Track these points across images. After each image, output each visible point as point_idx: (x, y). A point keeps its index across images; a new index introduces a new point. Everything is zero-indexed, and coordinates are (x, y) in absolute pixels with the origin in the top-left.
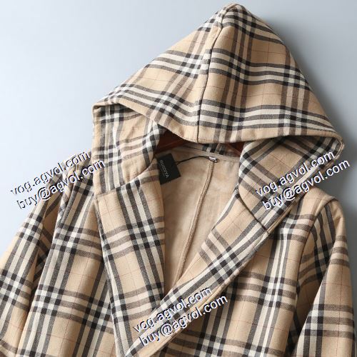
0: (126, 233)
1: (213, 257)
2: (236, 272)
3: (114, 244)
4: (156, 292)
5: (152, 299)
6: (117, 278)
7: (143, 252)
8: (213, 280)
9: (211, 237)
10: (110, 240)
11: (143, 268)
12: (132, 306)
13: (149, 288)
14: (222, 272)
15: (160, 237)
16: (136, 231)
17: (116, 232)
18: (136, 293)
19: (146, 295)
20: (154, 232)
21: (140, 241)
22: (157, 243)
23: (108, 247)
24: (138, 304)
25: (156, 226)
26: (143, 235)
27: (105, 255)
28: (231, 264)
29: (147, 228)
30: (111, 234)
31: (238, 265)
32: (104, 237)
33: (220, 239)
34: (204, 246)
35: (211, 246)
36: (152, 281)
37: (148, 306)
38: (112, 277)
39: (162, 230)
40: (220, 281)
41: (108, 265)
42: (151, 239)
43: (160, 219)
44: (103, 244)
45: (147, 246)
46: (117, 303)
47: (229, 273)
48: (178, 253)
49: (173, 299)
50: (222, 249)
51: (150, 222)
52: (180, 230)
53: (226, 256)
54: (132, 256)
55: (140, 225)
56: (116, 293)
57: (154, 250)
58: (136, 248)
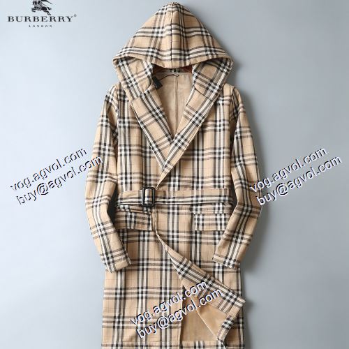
0: (150, 115)
1: (191, 117)
2: (203, 121)
3: (145, 121)
4: (170, 137)
5: (169, 140)
6: (150, 135)
7: (160, 121)
8: (194, 126)
9: (187, 108)
10: (142, 120)
11: (162, 128)
12: (160, 145)
13: (167, 135)
14: (197, 122)
15: (164, 114)
16: (154, 113)
17: (145, 115)
18: (161, 139)
19: (166, 138)
20: (161, 112)
21: (157, 117)
22: (164, 116)
23: (142, 123)
24: (163, 143)
25: (161, 109)
26: (157, 114)
27: (142, 126)
28: (200, 118)
29: (158, 111)
30: (142, 117)
31: (203, 118)
32: (139, 119)
33: (192, 109)
34: (185, 113)
35: (188, 113)
36: (167, 133)
37: (168, 143)
38: (148, 135)
39: (164, 110)
40: (197, 126)
41: (144, 130)
42: (161, 115)
43: (161, 106)
44: (139, 122)
45: (160, 118)
46: (154, 145)
47: (200, 121)
48: (173, 119)
49: (179, 137)
50: (194, 113)
51: (158, 108)
52: (170, 109)
53: (197, 115)
54: (155, 124)
55: (154, 110)
56: (151, 141)
57: (163, 119)
58: (156, 120)
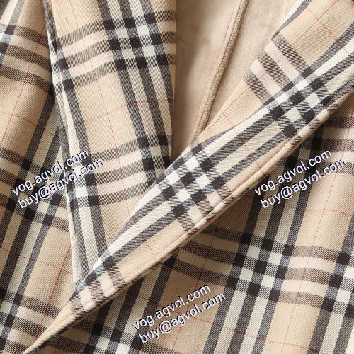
0: (102, 36)
1: (273, 88)
2: (322, 115)
3: (77, 59)
4: (156, 152)
5: (148, 165)
6: (79, 124)
7: (134, 74)
8: (274, 129)
9: (272, 50)
10: (67, 51)
11: (132, 104)
12: (107, 177)
13: (143, 142)
14: (293, 115)
15: (168, 49)
16: (122, 34)
17: (81, 33)
18: (115, 153)
19: (137, 156)
20: (156, 39)
21: (128, 54)
22: (162, 60)
23: (64, 64)
24: (119, 175)
25: (162, 27)
26: (135, 43)
27: (57, 79)
28: (313, 100)
29: (143, 31)
30: (70, 39)
31: (326, 102)
32: (57, 45)
33: (292, 55)
34: (257, 68)
35: (271, 67)
36: (150, 131)
37: (141, 177)
38: (69, 121)
39: (172, 37)
40: (289, 131)
41: (62, 99)
42: (149, 51)
43: (168, 16)
44: (54, 59)
45: (142, 63)
47: (309, 116)
49: (192, 164)
50: (292, 73)
51: (150, 19)
53: (302, 85)
54: (111, 81)
55: (130, 23)
56: (75, 150)
57: (155, 72)
58: (120, 65)
